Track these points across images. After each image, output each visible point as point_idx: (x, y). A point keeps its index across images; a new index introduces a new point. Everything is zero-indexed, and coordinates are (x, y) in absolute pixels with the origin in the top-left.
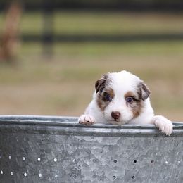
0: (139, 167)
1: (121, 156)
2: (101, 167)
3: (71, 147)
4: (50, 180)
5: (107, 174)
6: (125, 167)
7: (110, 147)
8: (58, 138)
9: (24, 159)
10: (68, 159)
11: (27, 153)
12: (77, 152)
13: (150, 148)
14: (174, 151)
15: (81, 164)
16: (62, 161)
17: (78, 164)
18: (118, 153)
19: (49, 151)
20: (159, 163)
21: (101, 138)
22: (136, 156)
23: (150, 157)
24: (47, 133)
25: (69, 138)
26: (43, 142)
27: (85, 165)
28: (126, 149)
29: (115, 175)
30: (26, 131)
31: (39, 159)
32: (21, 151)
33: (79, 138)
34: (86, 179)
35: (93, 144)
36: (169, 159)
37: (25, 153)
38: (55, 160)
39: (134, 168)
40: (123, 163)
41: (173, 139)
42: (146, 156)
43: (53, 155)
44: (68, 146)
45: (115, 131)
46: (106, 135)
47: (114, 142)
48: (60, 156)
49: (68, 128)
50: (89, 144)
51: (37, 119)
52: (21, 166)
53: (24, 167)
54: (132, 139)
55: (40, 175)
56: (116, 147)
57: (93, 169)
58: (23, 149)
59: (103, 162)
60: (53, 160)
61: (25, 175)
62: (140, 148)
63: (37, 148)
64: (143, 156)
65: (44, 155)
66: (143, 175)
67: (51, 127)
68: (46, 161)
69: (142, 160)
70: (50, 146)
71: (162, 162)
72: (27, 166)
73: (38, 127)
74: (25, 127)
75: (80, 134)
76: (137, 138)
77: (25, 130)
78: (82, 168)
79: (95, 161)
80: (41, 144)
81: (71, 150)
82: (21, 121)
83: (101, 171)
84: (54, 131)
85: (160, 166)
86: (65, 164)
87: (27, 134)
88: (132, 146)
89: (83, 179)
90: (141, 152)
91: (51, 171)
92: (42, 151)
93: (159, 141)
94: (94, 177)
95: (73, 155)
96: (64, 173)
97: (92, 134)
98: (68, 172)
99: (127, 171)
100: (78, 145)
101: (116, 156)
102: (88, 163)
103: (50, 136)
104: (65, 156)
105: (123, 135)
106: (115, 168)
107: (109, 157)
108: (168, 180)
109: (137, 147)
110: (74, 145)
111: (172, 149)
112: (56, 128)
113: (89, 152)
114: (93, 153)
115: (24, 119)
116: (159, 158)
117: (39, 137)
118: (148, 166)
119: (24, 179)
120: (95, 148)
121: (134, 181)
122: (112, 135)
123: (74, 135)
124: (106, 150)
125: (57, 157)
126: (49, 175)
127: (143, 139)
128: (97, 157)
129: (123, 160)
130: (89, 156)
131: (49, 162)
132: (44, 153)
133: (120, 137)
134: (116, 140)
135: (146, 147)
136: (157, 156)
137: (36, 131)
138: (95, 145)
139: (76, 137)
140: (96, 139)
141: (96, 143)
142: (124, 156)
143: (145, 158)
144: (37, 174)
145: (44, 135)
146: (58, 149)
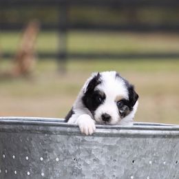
0: (137, 167)
1: (120, 156)
2: (101, 166)
3: (72, 147)
5: (106, 173)
6: (124, 167)
7: (110, 147)
8: (60, 138)
9: (27, 158)
10: (69, 158)
11: (30, 152)
12: (78, 151)
13: (149, 148)
14: (171, 152)
15: (82, 163)
16: (63, 161)
17: (79, 163)
18: (118, 153)
19: (51, 151)
20: (158, 164)
21: (101, 138)
22: (135, 156)
23: (148, 157)
24: (49, 133)
25: (71, 138)
26: (45, 142)
27: (86, 164)
28: (125, 149)
29: (115, 174)
30: (29, 131)
31: (42, 159)
32: (25, 150)
33: (80, 138)
34: (86, 177)
35: (93, 144)
36: (167, 159)
37: (28, 152)
38: (57, 159)
39: (133, 168)
40: (123, 163)
41: (171, 140)
42: (145, 156)
43: (55, 154)
44: (69, 146)
45: (115, 131)
46: (106, 135)
47: (113, 142)
48: (61, 155)
50: (90, 144)
52: (24, 164)
53: (27, 166)
54: (131, 139)
55: (43, 174)
56: (116, 147)
58: (26, 148)
59: (103, 161)
60: (55, 159)
61: (28, 173)
62: (138, 149)
63: (40, 147)
64: (141, 156)
65: (46, 154)
66: (142, 175)
68: (48, 160)
69: (140, 160)
70: (52, 146)
71: (160, 163)
72: (30, 165)
73: (41, 128)
74: (28, 127)
76: (136, 139)
77: (28, 131)
78: (82, 167)
79: (95, 160)
80: (43, 144)
81: (72, 151)
82: (24, 121)
83: (101, 170)
84: (56, 131)
85: (158, 166)
86: (67, 163)
87: (30, 135)
88: (131, 146)
90: (140, 152)
91: (53, 170)
92: (45, 150)
93: (157, 141)
94: (94, 175)
95: (74, 155)
96: (65, 172)
97: (93, 135)
98: (69, 171)
99: (126, 171)
100: (79, 145)
101: (116, 156)
102: (88, 162)
103: (52, 136)
104: (66, 155)
106: (115, 167)
107: (109, 157)
109: (136, 147)
110: (75, 144)
111: (169, 150)
112: (58, 128)
113: (89, 151)
114: (93, 153)
116: (157, 158)
117: (41, 137)
119: (28, 178)
120: (95, 147)
122: (111, 135)
123: (75, 135)
124: (105, 150)
125: (59, 156)
126: (51, 174)
128: (97, 157)
129: (122, 160)
130: (90, 155)
131: (51, 161)
132: (47, 152)
133: (119, 138)
134: (116, 141)
135: (144, 148)
136: (155, 157)
137: (39, 131)
138: (96, 145)
139: (77, 137)
140: (96, 139)
141: (96, 143)
142: (123, 156)
143: (144, 158)
144: (39, 173)
145: (46, 135)
146: (60, 148)
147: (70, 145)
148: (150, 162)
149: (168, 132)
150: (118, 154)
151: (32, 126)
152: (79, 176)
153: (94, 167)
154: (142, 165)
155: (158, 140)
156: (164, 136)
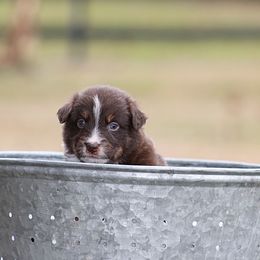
0: (201, 231)
1: (173, 215)
2: (144, 230)
3: (99, 201)
4: (68, 248)
5: (152, 241)
6: (180, 232)
7: (158, 201)
8: (81, 186)
9: (30, 217)
10: (94, 218)
11: (35, 208)
12: (109, 208)
13: (219, 203)
14: (254, 209)
15: (115, 226)
16: (86, 221)
17: (110, 225)
18: (170, 209)
19: (66, 206)
20: (232, 226)
21: (145, 187)
22: (197, 215)
23: (217, 216)
24: (65, 178)
25: (97, 187)
26: (58, 193)
27: (121, 228)
28: (181, 204)
29: (165, 242)
30: (34, 175)
31: (53, 218)
32: (27, 205)
33: (112, 186)
34: (121, 248)
35: (132, 195)
36: (247, 220)
37: (32, 208)
39: (194, 233)
40: (177, 226)
41: (253, 190)
42: (211, 215)
43: (73, 211)
44: (95, 199)
45: (166, 177)
46: (152, 183)
47: (163, 193)
48: (83, 213)
49: (95, 172)
50: (127, 196)
52: (27, 227)
54: (191, 189)
55: (54, 242)
56: (167, 201)
57: (132, 233)
58: (29, 202)
59: (148, 222)
62: (202, 203)
63: (50, 201)
64: (207, 215)
65: (60, 212)
66: (208, 243)
67: (71, 170)
68: (64, 220)
69: (205, 220)
70: (69, 199)
71: (236, 225)
72: (36, 227)
73: (52, 171)
74: (32, 169)
75: (113, 180)
76: (198, 189)
77: (32, 174)
78: (115, 231)
79: (136, 221)
80: (55, 195)
81: (99, 206)
82: (27, 160)
83: (145, 236)
84: (74, 177)
85: (232, 230)
86: (92, 225)
87: (35, 181)
88: (191, 199)
89: (117, 248)
91: (70, 235)
93: (232, 192)
94: (134, 245)
95: (103, 212)
96: (89, 239)
97: (131, 181)
98: (95, 237)
99: (183, 237)
100: (110, 197)
101: (167, 214)
102: (125, 224)
103: (69, 183)
104: (91, 213)
105: (177, 183)
106: (166, 232)
107: (157, 216)
109: (198, 201)
110: (104, 197)
111: (251, 206)
112: (78, 171)
113: (126, 207)
114: (132, 210)
115: (29, 156)
116: (231, 218)
117: (53, 184)
120: (135, 201)
121: (194, 252)
122: (160, 183)
123: (104, 182)
124: (151, 205)
125: (79, 214)
126: (67, 242)
127: (207, 189)
128: (138, 216)
129: (177, 221)
130: (127, 213)
131: (67, 221)
132: (61, 208)
133: (172, 187)
134: (167, 191)
135: (211, 202)
136: (228, 215)
137: (49, 175)
138: (136, 198)
139: (107, 185)
140: (137, 188)
141: (137, 195)
142: (178, 214)
143: (210, 219)
144: (49, 240)
145: (60, 182)
146: (81, 203)
147: (97, 197)
148: (221, 224)
149: (248, 178)
150: (171, 212)
151: (38, 168)
152: (111, 245)
153: (133, 231)
154: (208, 229)
155: (233, 190)
156: (242, 184)
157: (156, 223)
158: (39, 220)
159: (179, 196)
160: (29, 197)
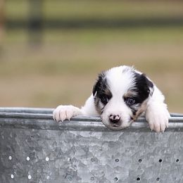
0: (145, 167)
1: (123, 154)
2: (100, 167)
4: (41, 182)
5: (107, 175)
6: (129, 167)
7: (111, 144)
8: (50, 133)
9: (10, 158)
10: (61, 158)
11: (14, 151)
12: (73, 150)
13: (158, 144)
15: (77, 164)
16: (55, 161)
17: (74, 163)
18: (121, 150)
19: (39, 149)
20: (169, 163)
22: (142, 154)
23: (157, 155)
24: (37, 127)
25: (63, 134)
26: (32, 138)
27: (82, 165)
28: (129, 146)
29: (117, 176)
30: (13, 126)
31: (28, 159)
32: (8, 149)
33: (75, 133)
34: (82, 181)
35: (90, 140)
36: (180, 157)
37: (11, 151)
38: (47, 159)
39: (140, 168)
40: (126, 163)
42: (153, 154)
43: (44, 153)
44: (61, 143)
47: (115, 137)
48: (52, 154)
50: (86, 140)
51: (25, 111)
52: (7, 166)
53: (11, 168)
54: (137, 134)
55: (30, 177)
56: (117, 143)
57: (91, 169)
58: (9, 146)
59: (103, 161)
60: (45, 159)
61: (12, 176)
62: (145, 144)
63: (26, 145)
64: (150, 154)
65: (34, 154)
66: (150, 176)
67: (42, 121)
68: (37, 160)
69: (148, 158)
70: (41, 143)
71: (172, 161)
72: (15, 166)
73: (27, 121)
74: (11, 120)
75: (76, 128)
76: (142, 133)
77: (11, 125)
78: (78, 168)
79: (93, 160)
80: (30, 141)
81: (65, 148)
82: (7, 114)
83: (101, 172)
84: (45, 126)
85: (169, 165)
86: (59, 164)
87: (14, 130)
88: (137, 142)
89: (79, 181)
90: (147, 149)
91: (42, 172)
92: (32, 149)
93: (168, 136)
94: (92, 179)
95: (68, 154)
96: (57, 175)
98: (62, 173)
99: (131, 172)
100: (74, 141)
101: (118, 154)
102: (85, 163)
103: (41, 131)
104: (59, 154)
106: (117, 168)
107: (110, 156)
108: (179, 182)
109: (143, 143)
110: (69, 141)
112: (48, 121)
113: (86, 150)
114: (90, 151)
115: (10, 111)
116: (168, 156)
117: (28, 132)
118: (156, 165)
119: (11, 182)
120: (93, 144)
123: (68, 130)
124: (106, 147)
125: (49, 156)
126: (40, 177)
127: (149, 134)
128: (96, 156)
129: (126, 159)
130: (87, 154)
131: (40, 161)
132: (34, 151)
133: (122, 133)
134: (118, 136)
135: (153, 144)
136: (166, 154)
137: (24, 125)
138: (94, 142)
139: (71, 132)
140: (95, 134)
141: (94, 140)
142: (127, 154)
143: (153, 157)
144: (26, 176)
145: (33, 130)
146: (51, 146)
147: (63, 142)
149: (181, 124)
150: (121, 152)
151: (16, 120)
152: (75, 179)
154: (151, 165)
155: (169, 133)
156: (176, 129)
157: (110, 161)
158: (18, 160)
159: (127, 139)
160: (9, 143)
